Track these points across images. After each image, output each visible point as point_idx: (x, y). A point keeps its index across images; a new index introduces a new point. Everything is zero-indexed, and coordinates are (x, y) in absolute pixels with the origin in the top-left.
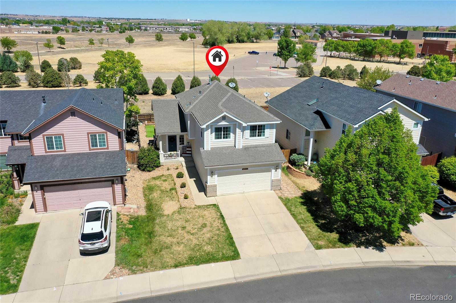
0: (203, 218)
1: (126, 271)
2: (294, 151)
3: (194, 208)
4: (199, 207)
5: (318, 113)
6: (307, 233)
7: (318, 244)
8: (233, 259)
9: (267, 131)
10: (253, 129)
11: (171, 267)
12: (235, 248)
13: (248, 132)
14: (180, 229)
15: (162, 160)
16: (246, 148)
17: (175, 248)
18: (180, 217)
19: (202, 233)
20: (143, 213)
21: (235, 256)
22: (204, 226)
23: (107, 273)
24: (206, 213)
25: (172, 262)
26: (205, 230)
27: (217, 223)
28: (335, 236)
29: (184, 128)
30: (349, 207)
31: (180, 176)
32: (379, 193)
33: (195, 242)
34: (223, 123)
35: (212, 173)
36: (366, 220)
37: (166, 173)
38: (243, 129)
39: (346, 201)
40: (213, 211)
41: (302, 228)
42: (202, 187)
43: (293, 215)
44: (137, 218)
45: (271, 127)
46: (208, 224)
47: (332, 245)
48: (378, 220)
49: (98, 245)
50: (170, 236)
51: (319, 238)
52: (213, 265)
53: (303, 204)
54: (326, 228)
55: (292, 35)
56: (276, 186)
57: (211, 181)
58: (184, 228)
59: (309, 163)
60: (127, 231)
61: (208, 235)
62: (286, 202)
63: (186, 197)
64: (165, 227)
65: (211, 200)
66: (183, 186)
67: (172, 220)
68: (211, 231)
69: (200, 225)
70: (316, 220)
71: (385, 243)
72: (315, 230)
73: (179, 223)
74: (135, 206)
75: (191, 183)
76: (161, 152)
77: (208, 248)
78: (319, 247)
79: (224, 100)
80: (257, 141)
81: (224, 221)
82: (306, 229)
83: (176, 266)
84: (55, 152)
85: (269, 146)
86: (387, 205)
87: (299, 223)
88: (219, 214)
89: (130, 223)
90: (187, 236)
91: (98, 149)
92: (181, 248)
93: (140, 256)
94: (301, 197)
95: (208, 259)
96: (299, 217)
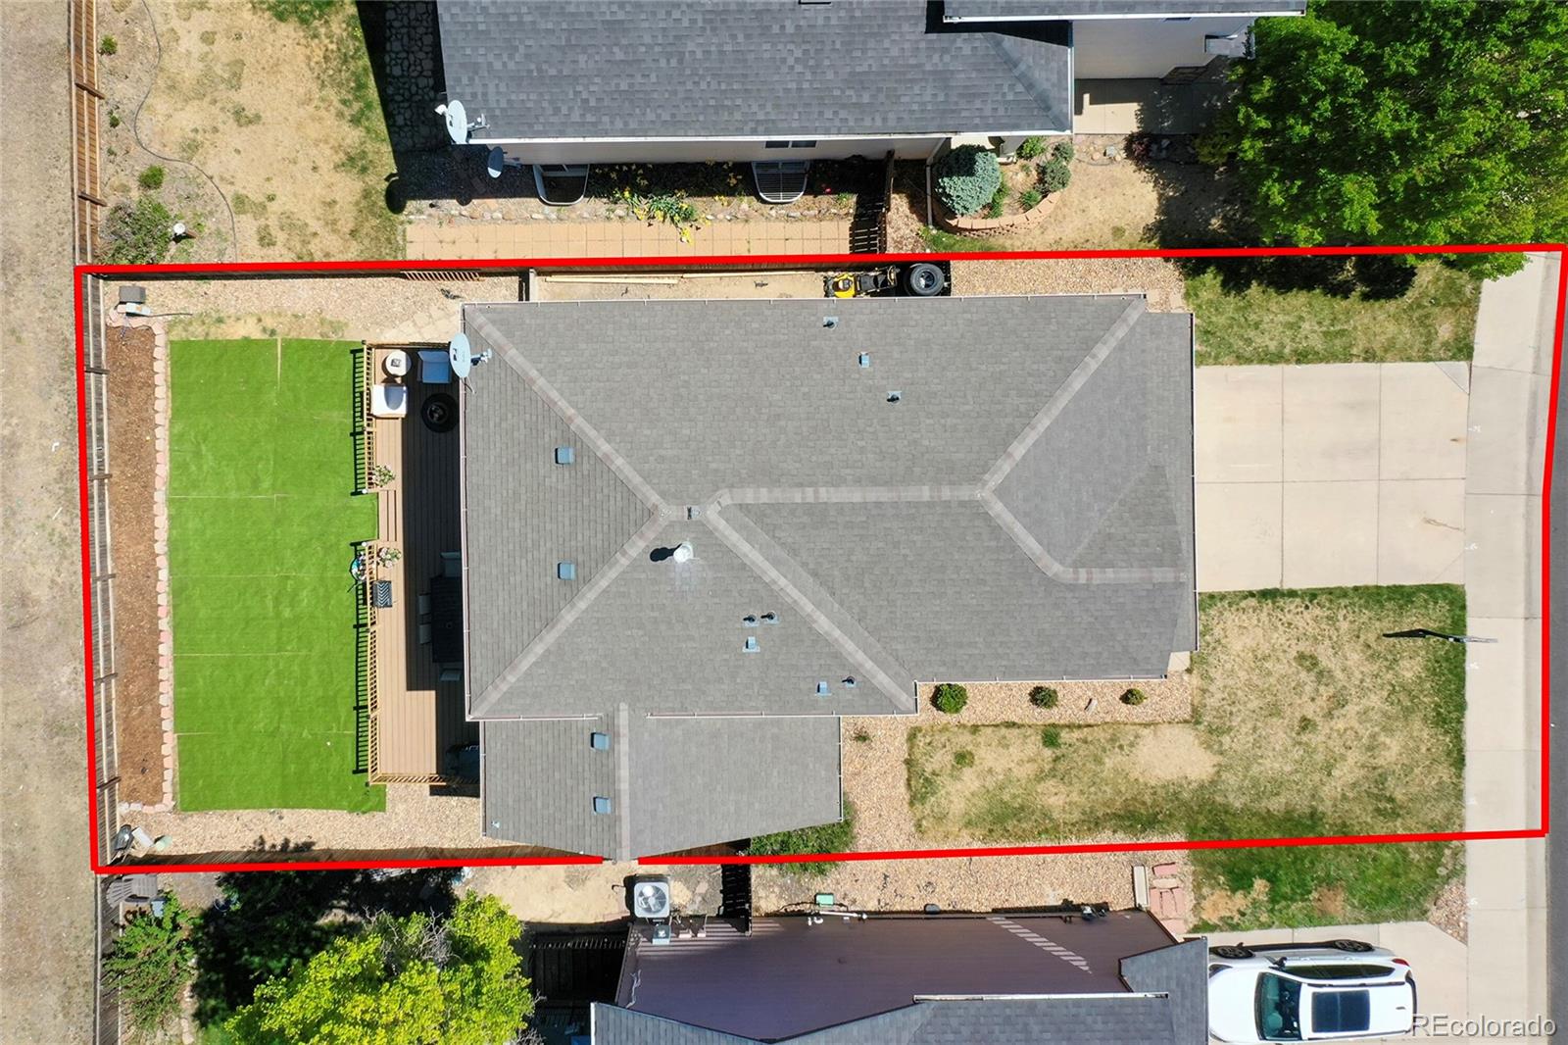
0: (1265, 658)
1: (1450, 892)
3: (1206, 677)
4: (1200, 660)
7: (1445, 345)
8: (1463, 607)
11: (1459, 776)
12: (1419, 589)
14: (1304, 738)
18: (1247, 728)
19: (1339, 674)
22: (1307, 661)
23: (1447, 939)
25: (1444, 773)
26: (1326, 661)
27: (1306, 619)
33: (1375, 700)
40: (1229, 618)
41: (1372, 356)
43: (1302, 357)
46: (1305, 647)
50: (1328, 769)
51: (1425, 326)
52: (1473, 666)
58: (1306, 724)
60: (1285, 897)
61: (1355, 657)
67: (1249, 758)
68: (1336, 648)
69: (1303, 675)
72: (1379, 319)
73: (1279, 734)
77: (1412, 665)
81: (1292, 594)
82: (1377, 346)
83: (1459, 762)
87: (1347, 358)
88: (1253, 602)
95: (1450, 675)
96: (1317, 343)
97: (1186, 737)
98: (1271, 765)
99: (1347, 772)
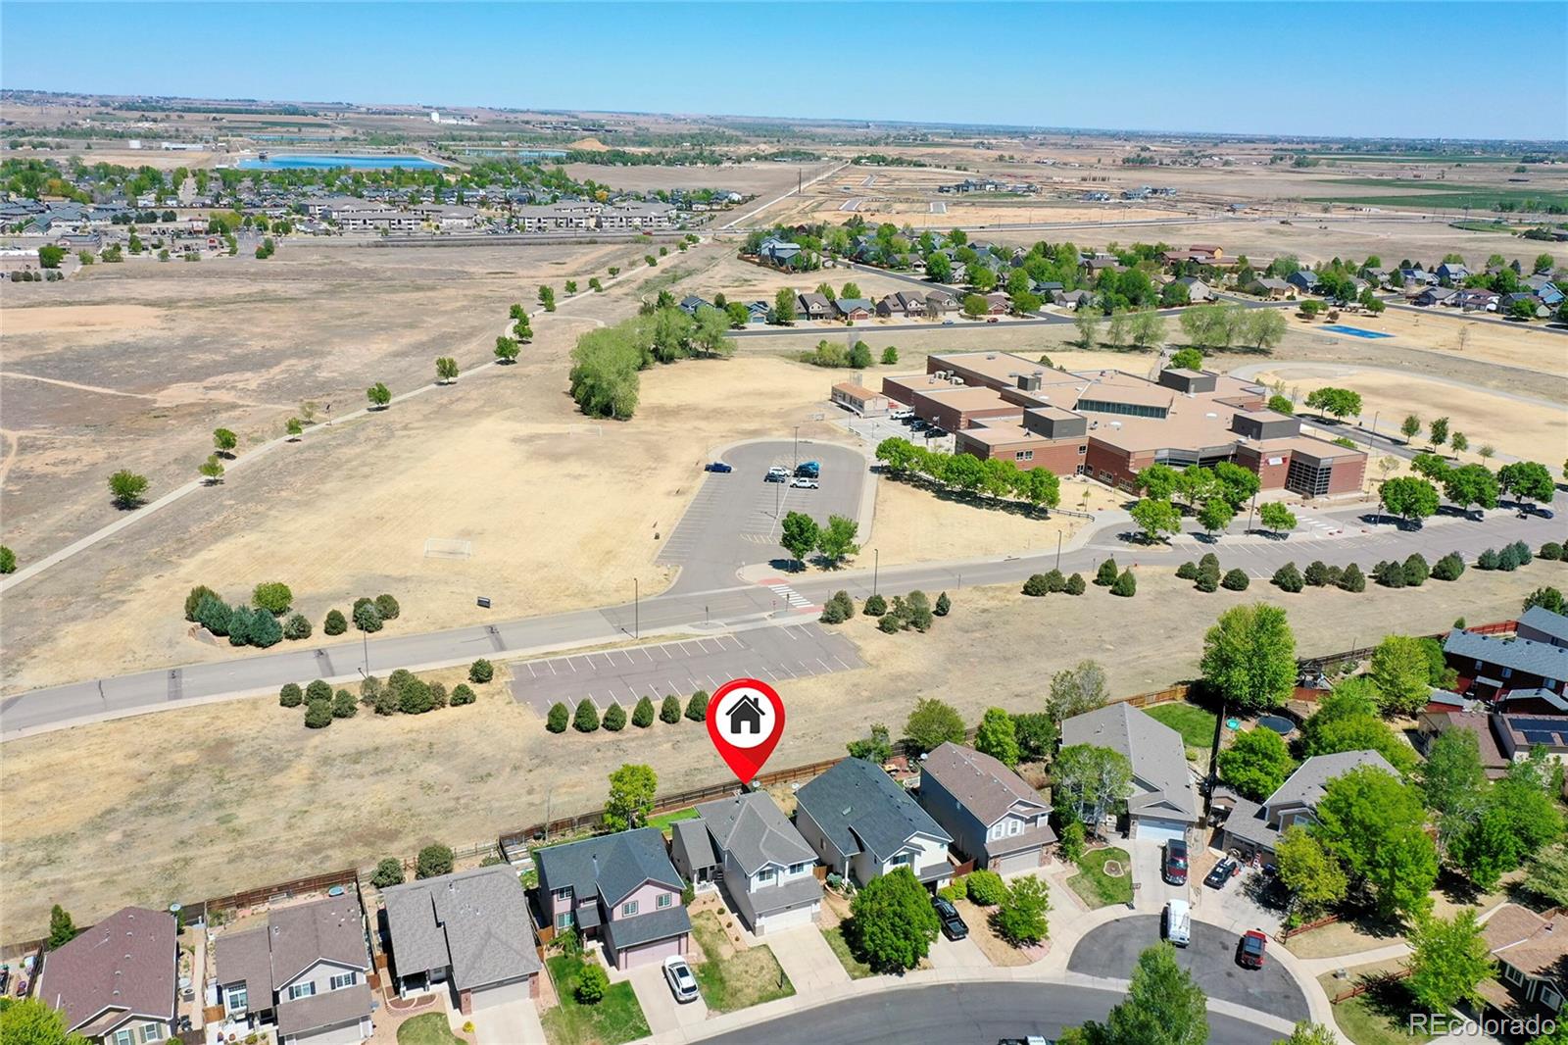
0: (759, 959)
1: (718, 1013)
2: (830, 869)
3: (749, 950)
4: (752, 949)
5: (850, 829)
6: (846, 966)
7: (854, 974)
8: (791, 994)
9: (805, 867)
10: (793, 868)
12: (791, 984)
13: (788, 871)
14: (743, 972)
15: (696, 892)
16: (787, 886)
17: (746, 991)
18: (739, 960)
19: (762, 975)
20: (704, 960)
21: (793, 992)
22: (762, 968)
23: (705, 1015)
24: (759, 955)
25: (748, 1003)
26: (764, 971)
27: (772, 965)
28: (867, 966)
29: (719, 859)
30: (876, 945)
31: (721, 912)
32: (895, 935)
33: (759, 982)
34: (768, 868)
35: (760, 916)
36: (887, 956)
37: (705, 908)
38: (783, 870)
39: (873, 941)
40: (764, 951)
41: (841, 961)
42: (749, 927)
43: (834, 949)
44: (703, 965)
45: (809, 863)
46: (765, 965)
47: (865, 975)
48: (895, 955)
49: (693, 994)
50: (738, 980)
51: (855, 970)
52: (778, 1001)
53: (842, 935)
54: (861, 959)
55: (800, 311)
56: (816, 918)
57: (759, 922)
58: (747, 972)
59: (846, 881)
60: (702, 978)
61: (768, 977)
62: (826, 934)
63: (737, 939)
64: (730, 973)
65: (759, 940)
66: (729, 925)
67: (733, 965)
68: (769, 972)
69: (759, 967)
70: (853, 953)
71: (905, 969)
72: (852, 962)
73: (742, 968)
74: (695, 954)
75: (734, 918)
76: (695, 884)
77: (771, 988)
78: (854, 978)
79: (763, 839)
80: (798, 876)
81: (777, 961)
83: (752, 1005)
84: (630, 915)
85: (808, 880)
86: (902, 943)
87: (838, 957)
88: (771, 954)
89: (701, 971)
90: (752, 980)
91: (664, 907)
92: (750, 990)
93: (722, 1000)
94: (840, 927)
95: (774, 997)
96: (839, 951)
97: (732, 952)
98: (734, 970)
99: (738, 984)
